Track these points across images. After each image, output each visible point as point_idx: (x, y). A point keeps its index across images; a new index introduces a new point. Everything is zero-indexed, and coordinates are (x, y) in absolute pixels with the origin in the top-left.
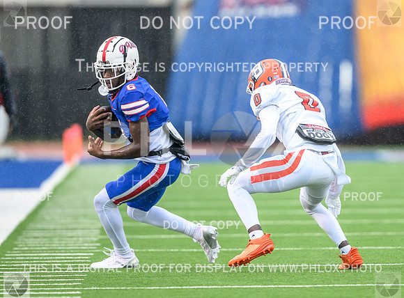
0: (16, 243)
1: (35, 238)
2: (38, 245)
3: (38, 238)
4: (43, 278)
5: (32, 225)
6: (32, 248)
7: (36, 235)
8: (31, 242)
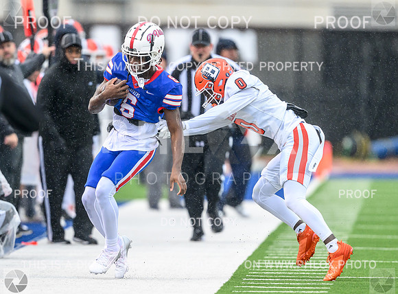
0: (267, 252)
1: (285, 247)
2: (287, 255)
3: (288, 247)
4: (292, 286)
5: (282, 236)
6: (282, 257)
7: (286, 245)
8: (281, 252)
